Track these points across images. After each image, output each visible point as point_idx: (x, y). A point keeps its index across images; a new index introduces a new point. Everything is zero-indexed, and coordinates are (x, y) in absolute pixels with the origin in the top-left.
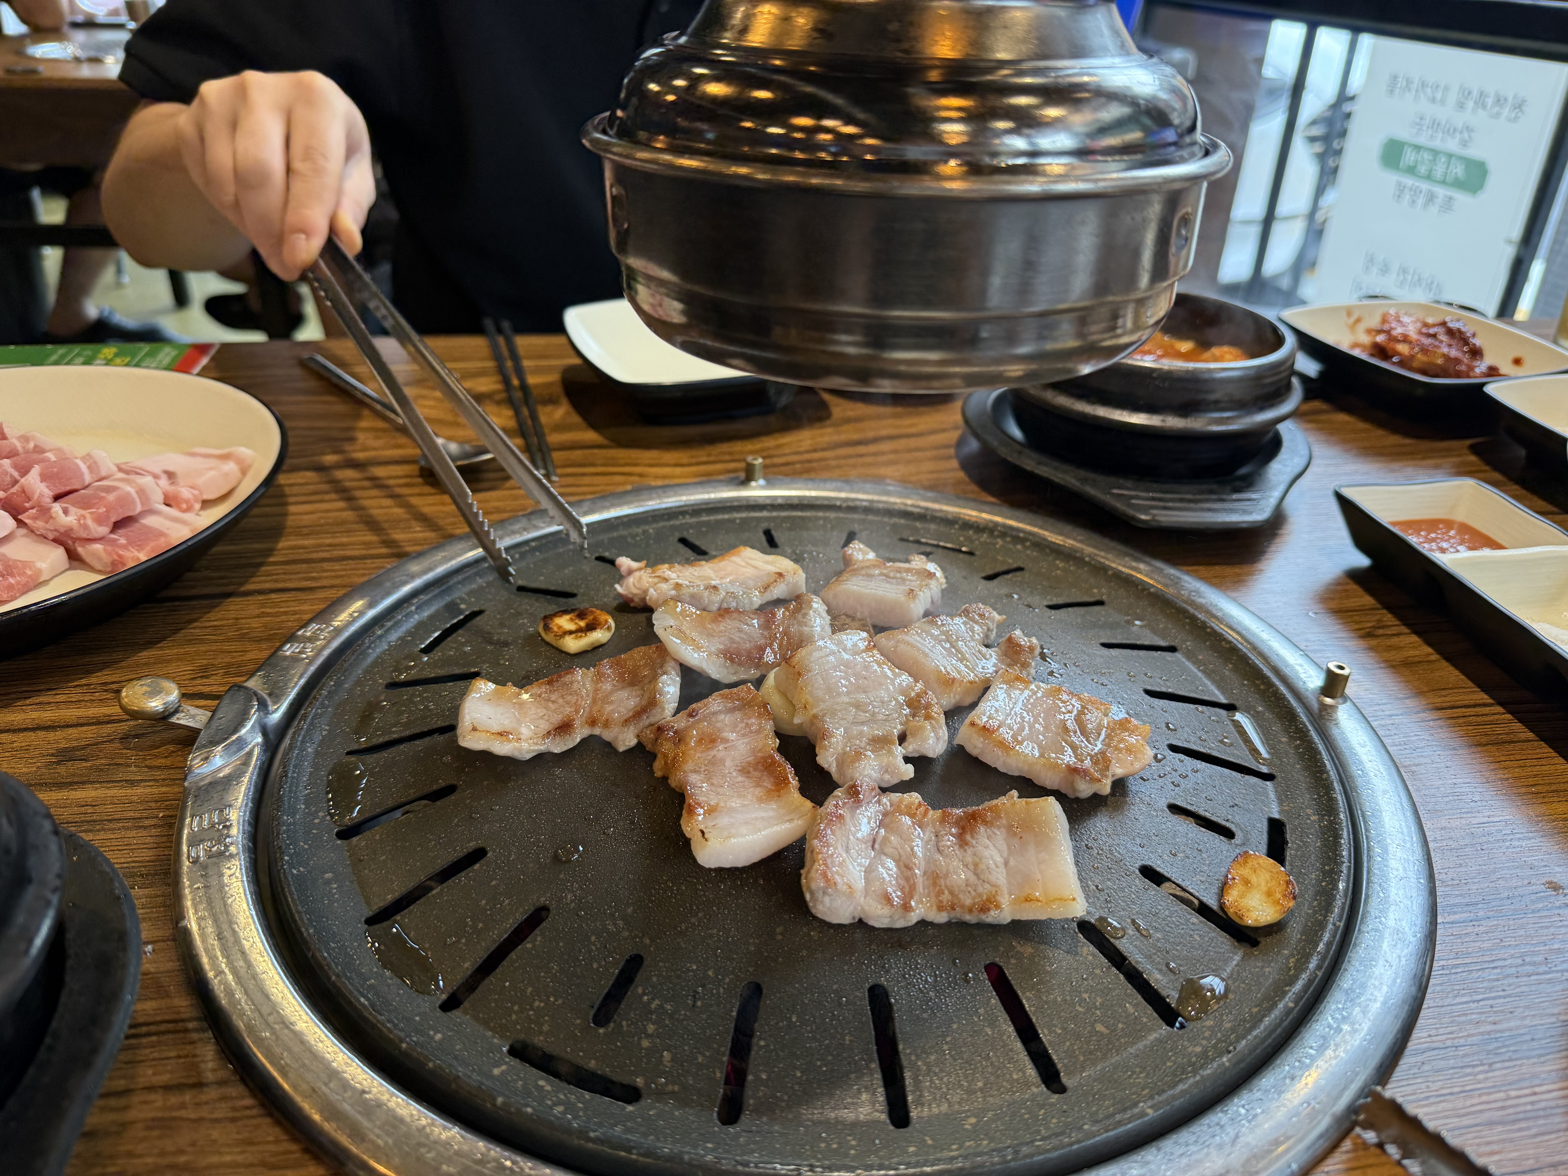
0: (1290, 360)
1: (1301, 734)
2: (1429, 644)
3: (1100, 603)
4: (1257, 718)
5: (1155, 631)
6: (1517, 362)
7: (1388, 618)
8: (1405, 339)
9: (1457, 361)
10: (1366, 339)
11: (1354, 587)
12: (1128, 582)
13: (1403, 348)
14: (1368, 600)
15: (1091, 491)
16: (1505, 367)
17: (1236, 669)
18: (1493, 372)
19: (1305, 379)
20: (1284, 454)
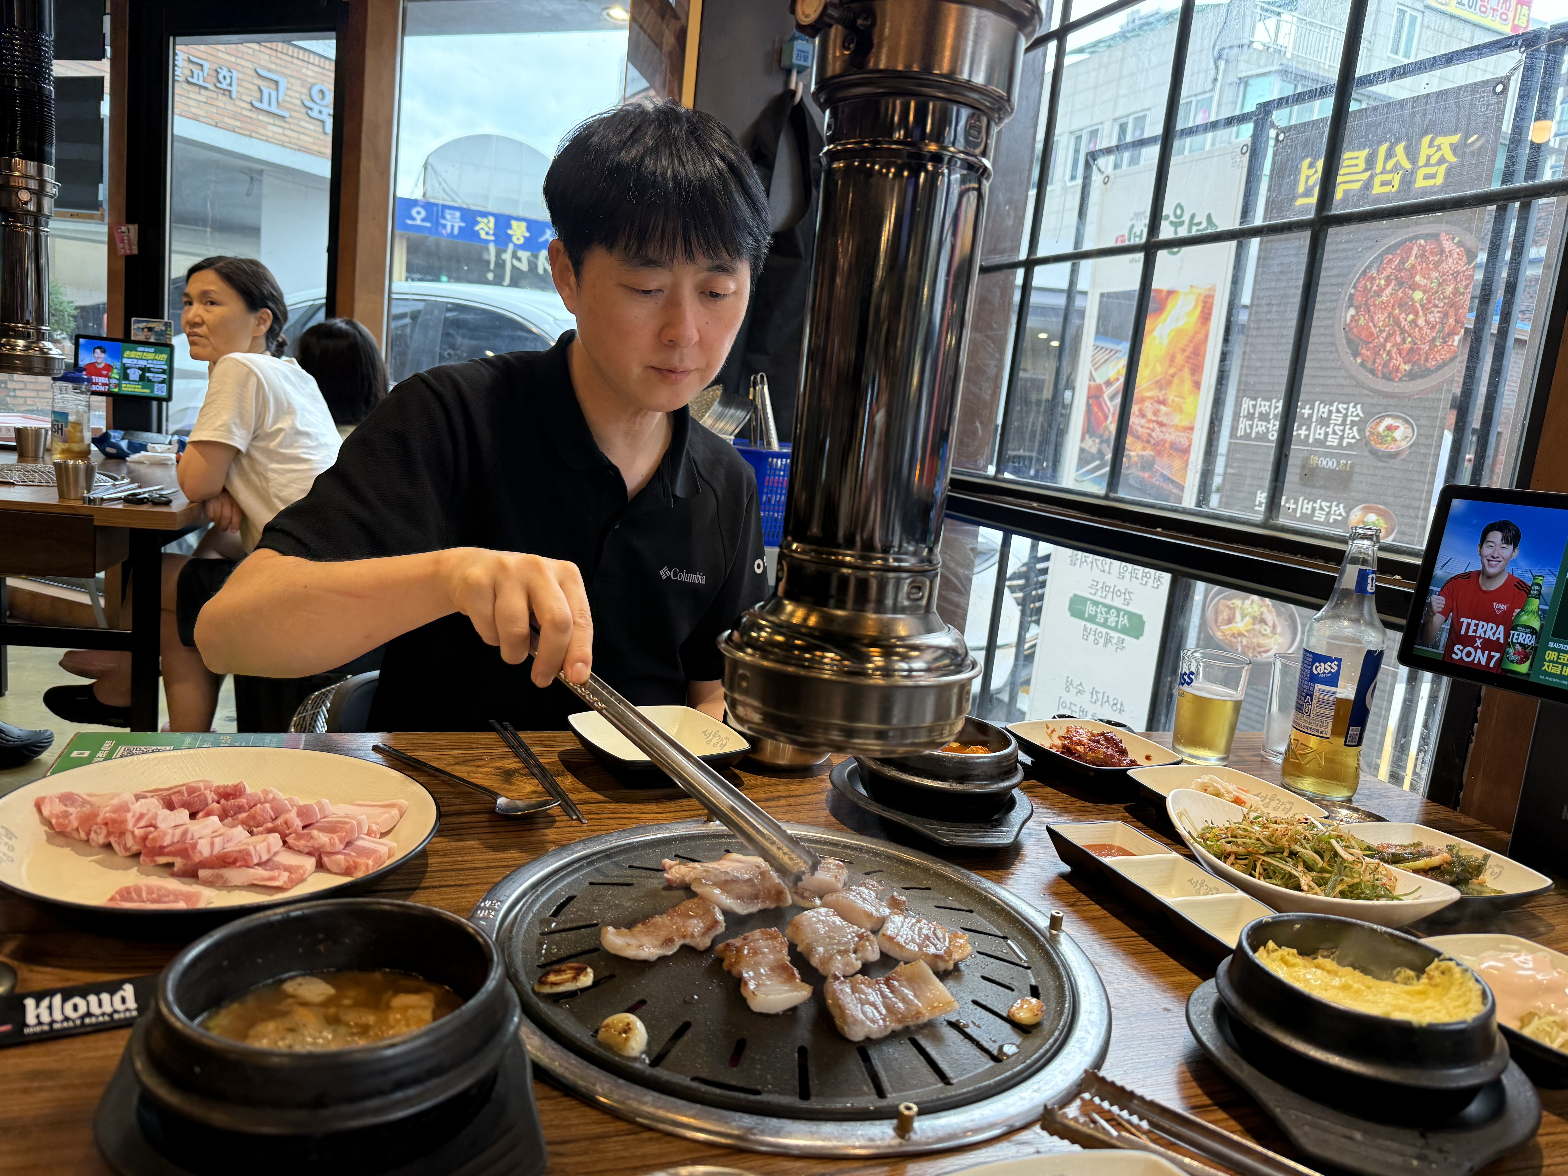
0: (1014, 755)
1: (1042, 947)
2: (1105, 909)
3: (929, 889)
4: (1019, 943)
5: (960, 902)
6: (1148, 758)
7: (1083, 897)
8: (1080, 743)
9: (1112, 756)
10: (1058, 743)
11: (1063, 881)
12: (942, 877)
13: (1080, 749)
14: (1071, 888)
15: (914, 825)
16: (1141, 760)
17: (1005, 919)
18: (1133, 763)
19: (1023, 765)
20: (1017, 808)
